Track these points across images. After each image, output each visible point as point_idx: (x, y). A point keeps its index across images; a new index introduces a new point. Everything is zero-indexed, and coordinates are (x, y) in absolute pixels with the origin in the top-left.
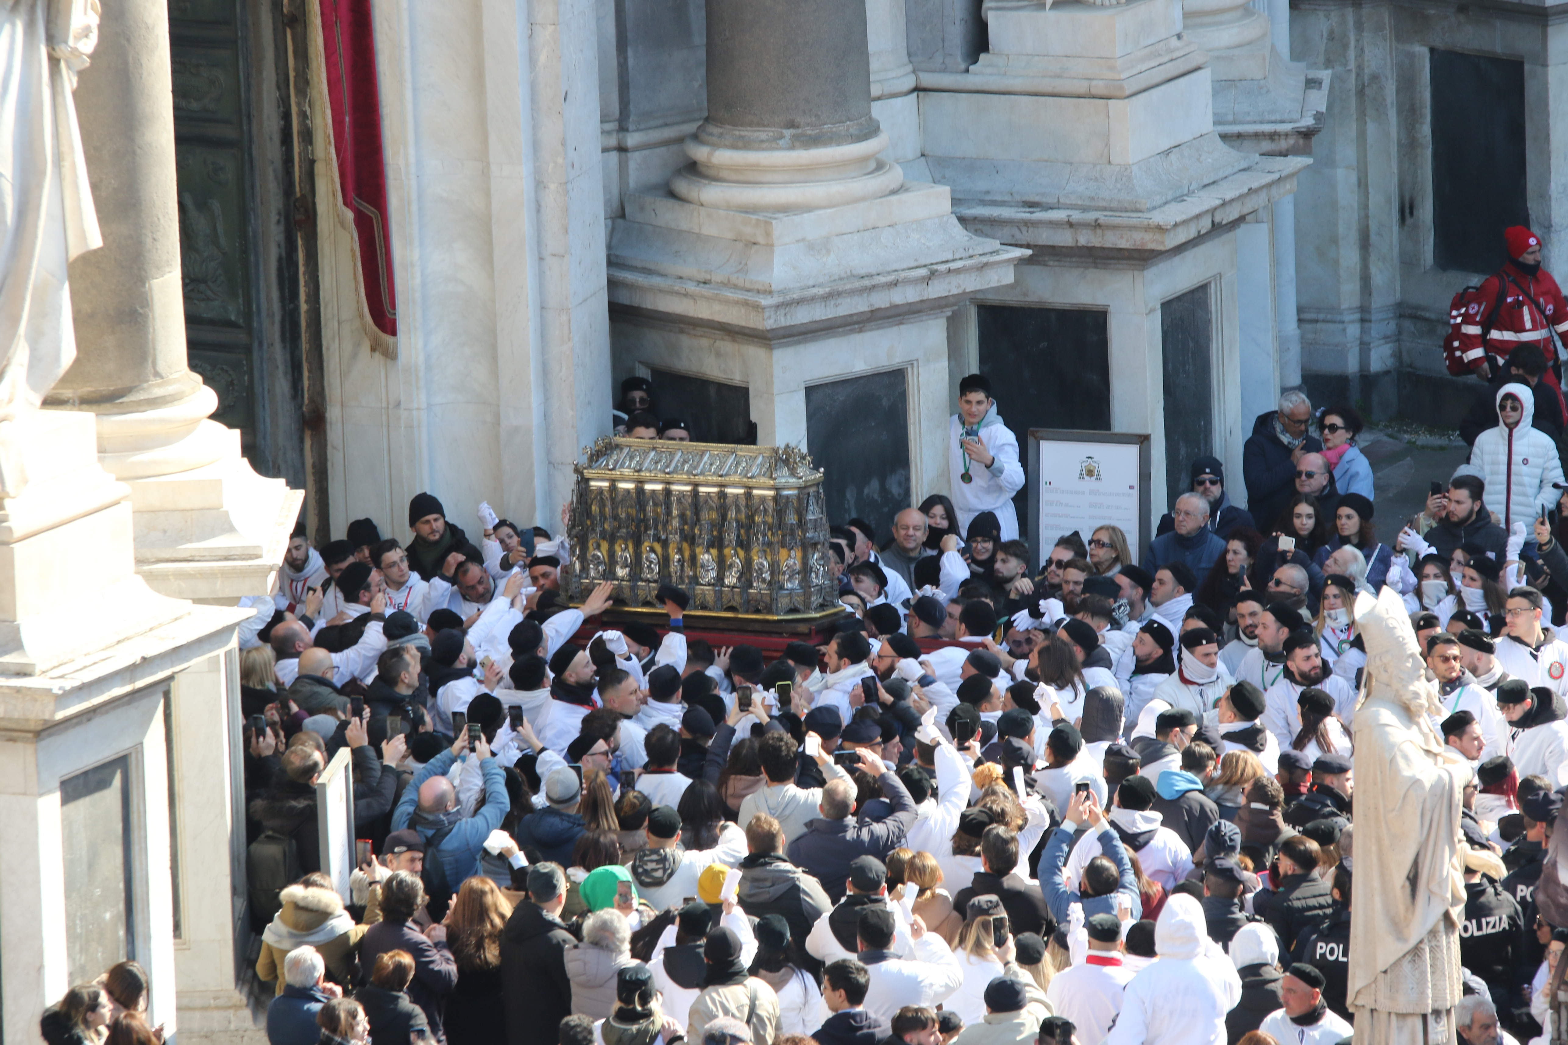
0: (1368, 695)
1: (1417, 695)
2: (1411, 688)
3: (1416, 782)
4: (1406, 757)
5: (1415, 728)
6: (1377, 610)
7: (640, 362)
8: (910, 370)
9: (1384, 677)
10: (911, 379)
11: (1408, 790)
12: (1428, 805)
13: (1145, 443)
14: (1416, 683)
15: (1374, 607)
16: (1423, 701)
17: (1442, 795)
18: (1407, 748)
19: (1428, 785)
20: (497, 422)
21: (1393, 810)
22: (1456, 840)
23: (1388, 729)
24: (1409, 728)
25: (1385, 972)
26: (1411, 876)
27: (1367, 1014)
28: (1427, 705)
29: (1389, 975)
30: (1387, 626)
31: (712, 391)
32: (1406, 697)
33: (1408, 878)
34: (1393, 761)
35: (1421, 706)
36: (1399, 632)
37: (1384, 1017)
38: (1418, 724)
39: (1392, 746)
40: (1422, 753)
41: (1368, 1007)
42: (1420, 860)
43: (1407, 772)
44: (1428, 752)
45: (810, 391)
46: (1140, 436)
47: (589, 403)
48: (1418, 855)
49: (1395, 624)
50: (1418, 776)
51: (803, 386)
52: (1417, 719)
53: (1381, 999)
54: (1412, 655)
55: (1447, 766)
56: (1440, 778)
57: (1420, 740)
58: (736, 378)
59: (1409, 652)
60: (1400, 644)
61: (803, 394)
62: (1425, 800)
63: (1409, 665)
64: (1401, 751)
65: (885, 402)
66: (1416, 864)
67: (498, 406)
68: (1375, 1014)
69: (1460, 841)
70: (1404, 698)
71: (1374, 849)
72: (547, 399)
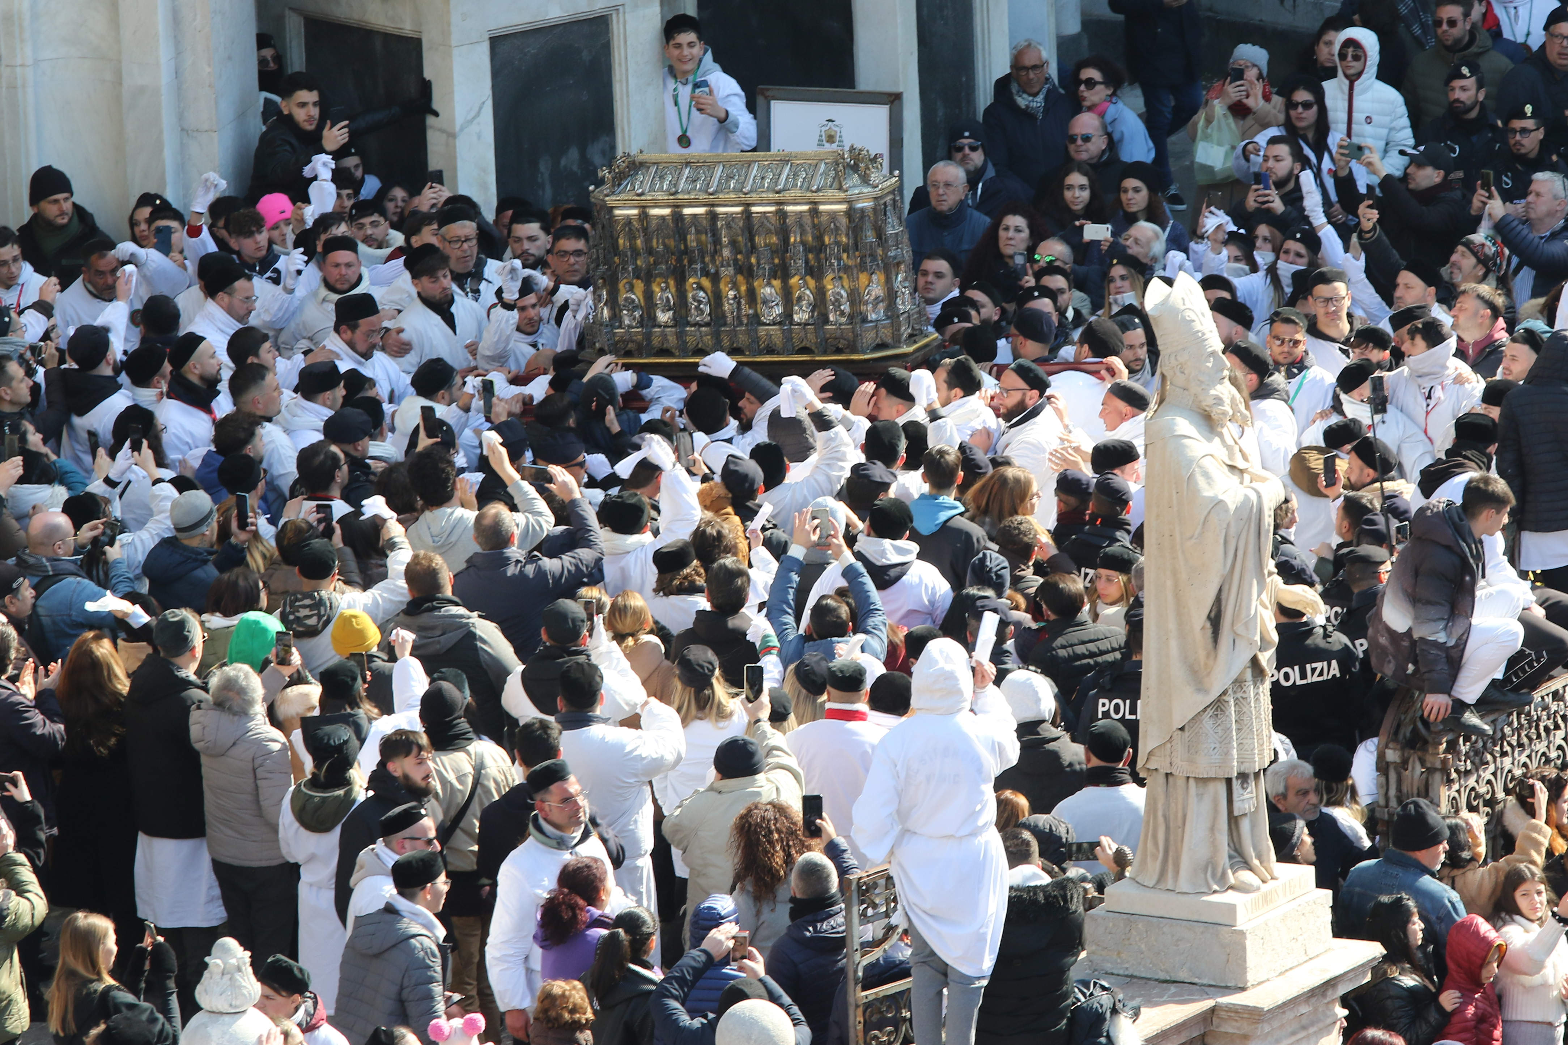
0: (1161, 401)
1: (1219, 401)
2: (1212, 392)
3: (1219, 504)
4: (1206, 475)
5: (1217, 440)
6: (1171, 299)
7: (290, 9)
8: (614, 16)
9: (1180, 380)
10: (616, 28)
11: (1209, 512)
12: (1233, 531)
13: (896, 102)
14: (1219, 387)
15: (1169, 296)
16: (1227, 408)
17: (1250, 518)
18: (1207, 463)
19: (1232, 507)
20: (118, 81)
21: (1191, 538)
22: (1266, 572)
23: (1186, 441)
24: (1210, 440)
25: (1182, 729)
26: (1213, 615)
27: (1161, 779)
28: (1231, 412)
29: (1186, 733)
30: (1184, 318)
31: (378, 44)
32: (1207, 402)
33: (1209, 617)
34: (1191, 478)
35: (1224, 413)
36: (1197, 326)
37: (1181, 782)
38: (1221, 436)
39: (1190, 461)
40: (1226, 469)
41: (1163, 771)
42: (1223, 597)
43: (1207, 492)
44: (1232, 468)
45: (496, 42)
46: (890, 95)
47: (230, 58)
48: (1220, 590)
49: (1193, 317)
50: (1221, 497)
51: (487, 36)
52: (1219, 429)
53: (1177, 761)
54: (1213, 353)
55: (1255, 485)
56: (1247, 498)
57: (1223, 454)
58: (407, 28)
59: (1210, 350)
60: (1199, 340)
61: (485, 47)
62: (1228, 525)
63: (1210, 365)
64: (1200, 467)
65: (585, 55)
66: (1218, 600)
67: (120, 62)
68: (1171, 779)
69: (1270, 574)
70: (1204, 404)
71: (1169, 583)
72: (178, 53)
